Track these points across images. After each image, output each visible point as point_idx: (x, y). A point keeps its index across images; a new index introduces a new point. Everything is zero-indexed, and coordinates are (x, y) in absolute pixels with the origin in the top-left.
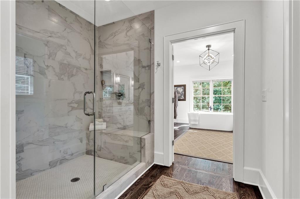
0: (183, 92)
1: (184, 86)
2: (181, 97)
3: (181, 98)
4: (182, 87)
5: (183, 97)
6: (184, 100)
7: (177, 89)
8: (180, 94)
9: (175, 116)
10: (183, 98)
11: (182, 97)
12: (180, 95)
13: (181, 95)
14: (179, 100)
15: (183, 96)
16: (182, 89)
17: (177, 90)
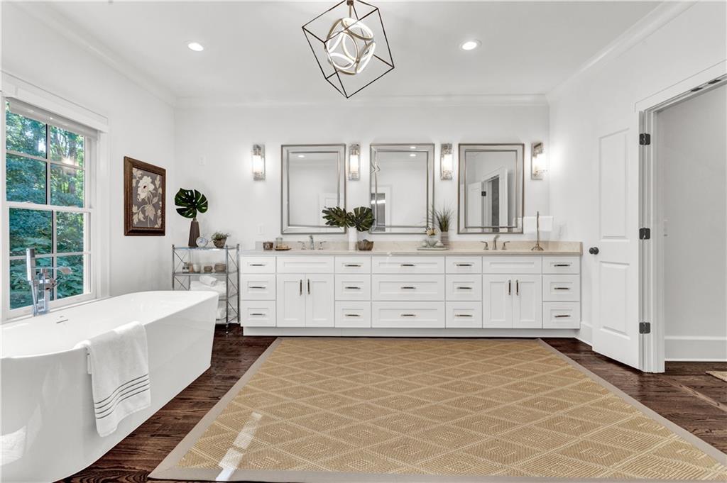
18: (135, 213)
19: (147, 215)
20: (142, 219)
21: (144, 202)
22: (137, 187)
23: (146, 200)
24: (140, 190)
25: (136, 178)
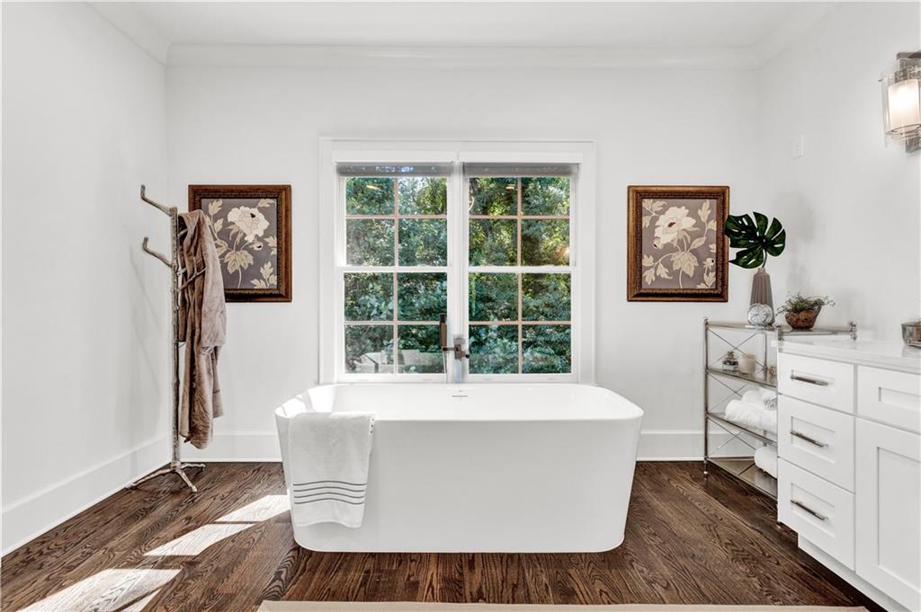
0: (272, 241)
1: (280, 195)
2: (252, 271)
3: (258, 284)
4: (265, 203)
5: (267, 277)
6: (281, 294)
7: (223, 214)
8: (251, 251)
9: (198, 423)
10: (274, 280)
11: (260, 277)
12: (250, 260)
13: (259, 261)
14: (232, 296)
15: (268, 270)
16: (260, 216)
17: (226, 224)
18: (649, 268)
19: (675, 267)
20: (664, 275)
21: (669, 248)
22: (653, 226)
23: (675, 244)
24: (658, 232)
25: (649, 214)
